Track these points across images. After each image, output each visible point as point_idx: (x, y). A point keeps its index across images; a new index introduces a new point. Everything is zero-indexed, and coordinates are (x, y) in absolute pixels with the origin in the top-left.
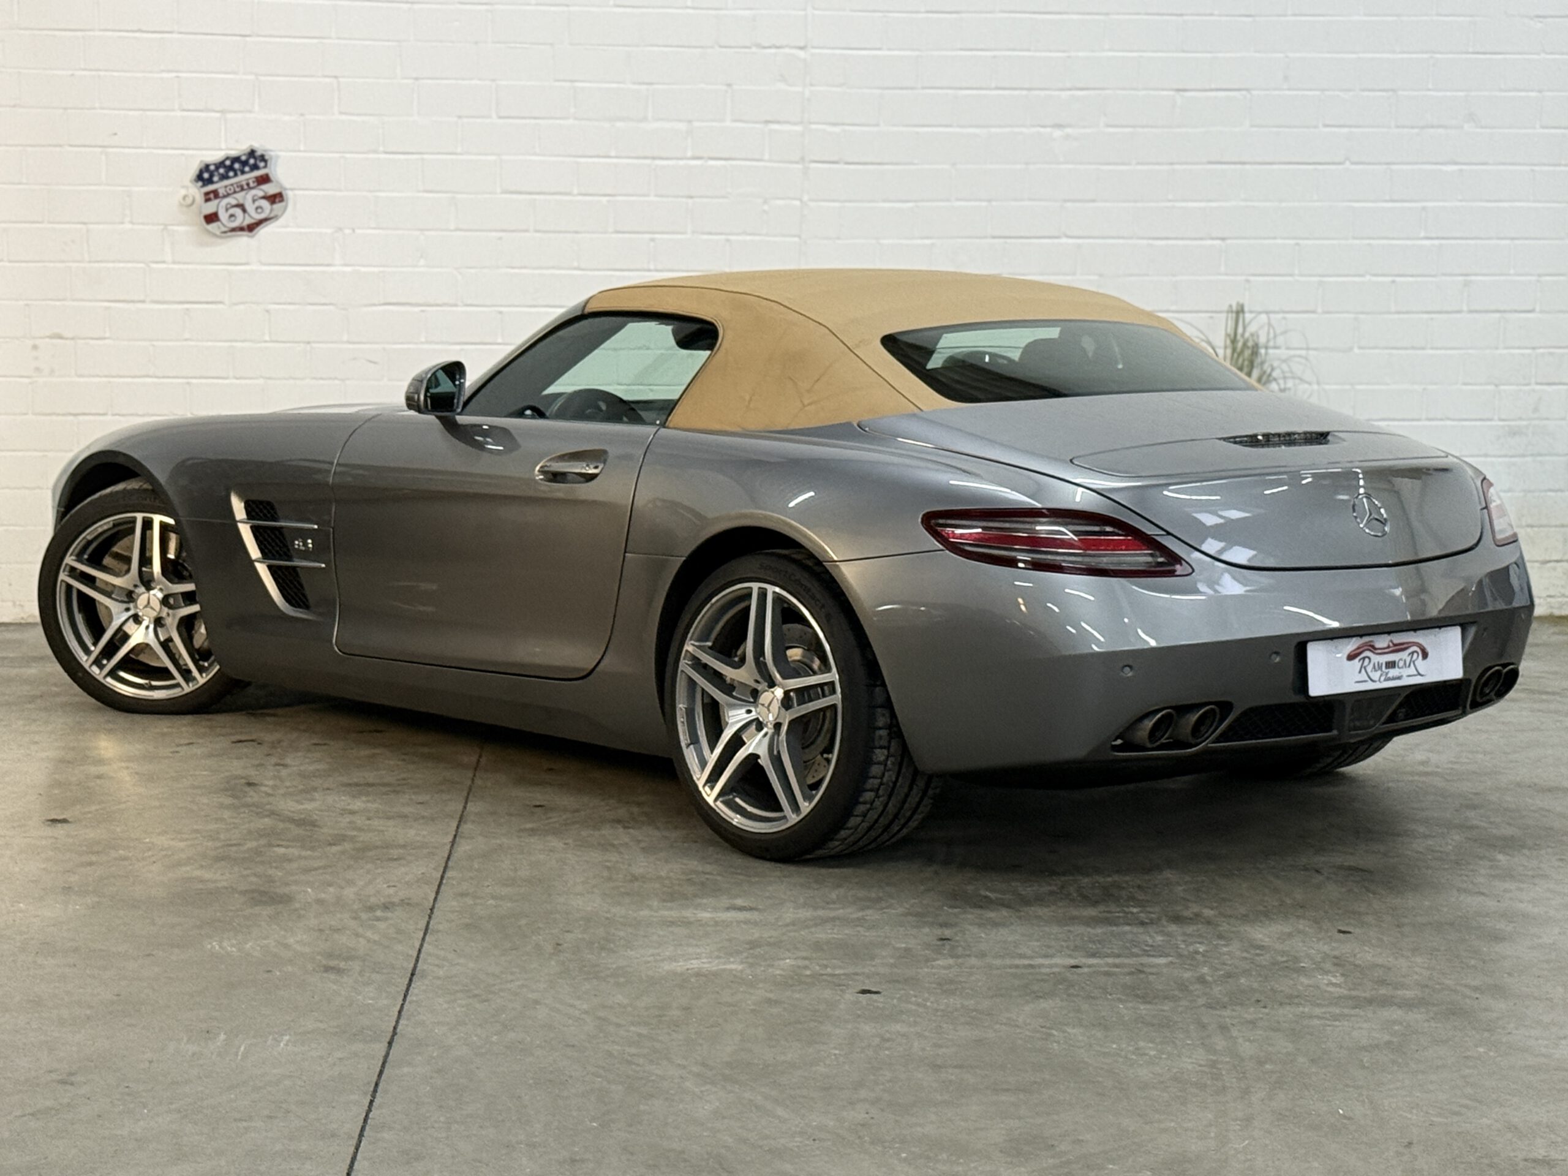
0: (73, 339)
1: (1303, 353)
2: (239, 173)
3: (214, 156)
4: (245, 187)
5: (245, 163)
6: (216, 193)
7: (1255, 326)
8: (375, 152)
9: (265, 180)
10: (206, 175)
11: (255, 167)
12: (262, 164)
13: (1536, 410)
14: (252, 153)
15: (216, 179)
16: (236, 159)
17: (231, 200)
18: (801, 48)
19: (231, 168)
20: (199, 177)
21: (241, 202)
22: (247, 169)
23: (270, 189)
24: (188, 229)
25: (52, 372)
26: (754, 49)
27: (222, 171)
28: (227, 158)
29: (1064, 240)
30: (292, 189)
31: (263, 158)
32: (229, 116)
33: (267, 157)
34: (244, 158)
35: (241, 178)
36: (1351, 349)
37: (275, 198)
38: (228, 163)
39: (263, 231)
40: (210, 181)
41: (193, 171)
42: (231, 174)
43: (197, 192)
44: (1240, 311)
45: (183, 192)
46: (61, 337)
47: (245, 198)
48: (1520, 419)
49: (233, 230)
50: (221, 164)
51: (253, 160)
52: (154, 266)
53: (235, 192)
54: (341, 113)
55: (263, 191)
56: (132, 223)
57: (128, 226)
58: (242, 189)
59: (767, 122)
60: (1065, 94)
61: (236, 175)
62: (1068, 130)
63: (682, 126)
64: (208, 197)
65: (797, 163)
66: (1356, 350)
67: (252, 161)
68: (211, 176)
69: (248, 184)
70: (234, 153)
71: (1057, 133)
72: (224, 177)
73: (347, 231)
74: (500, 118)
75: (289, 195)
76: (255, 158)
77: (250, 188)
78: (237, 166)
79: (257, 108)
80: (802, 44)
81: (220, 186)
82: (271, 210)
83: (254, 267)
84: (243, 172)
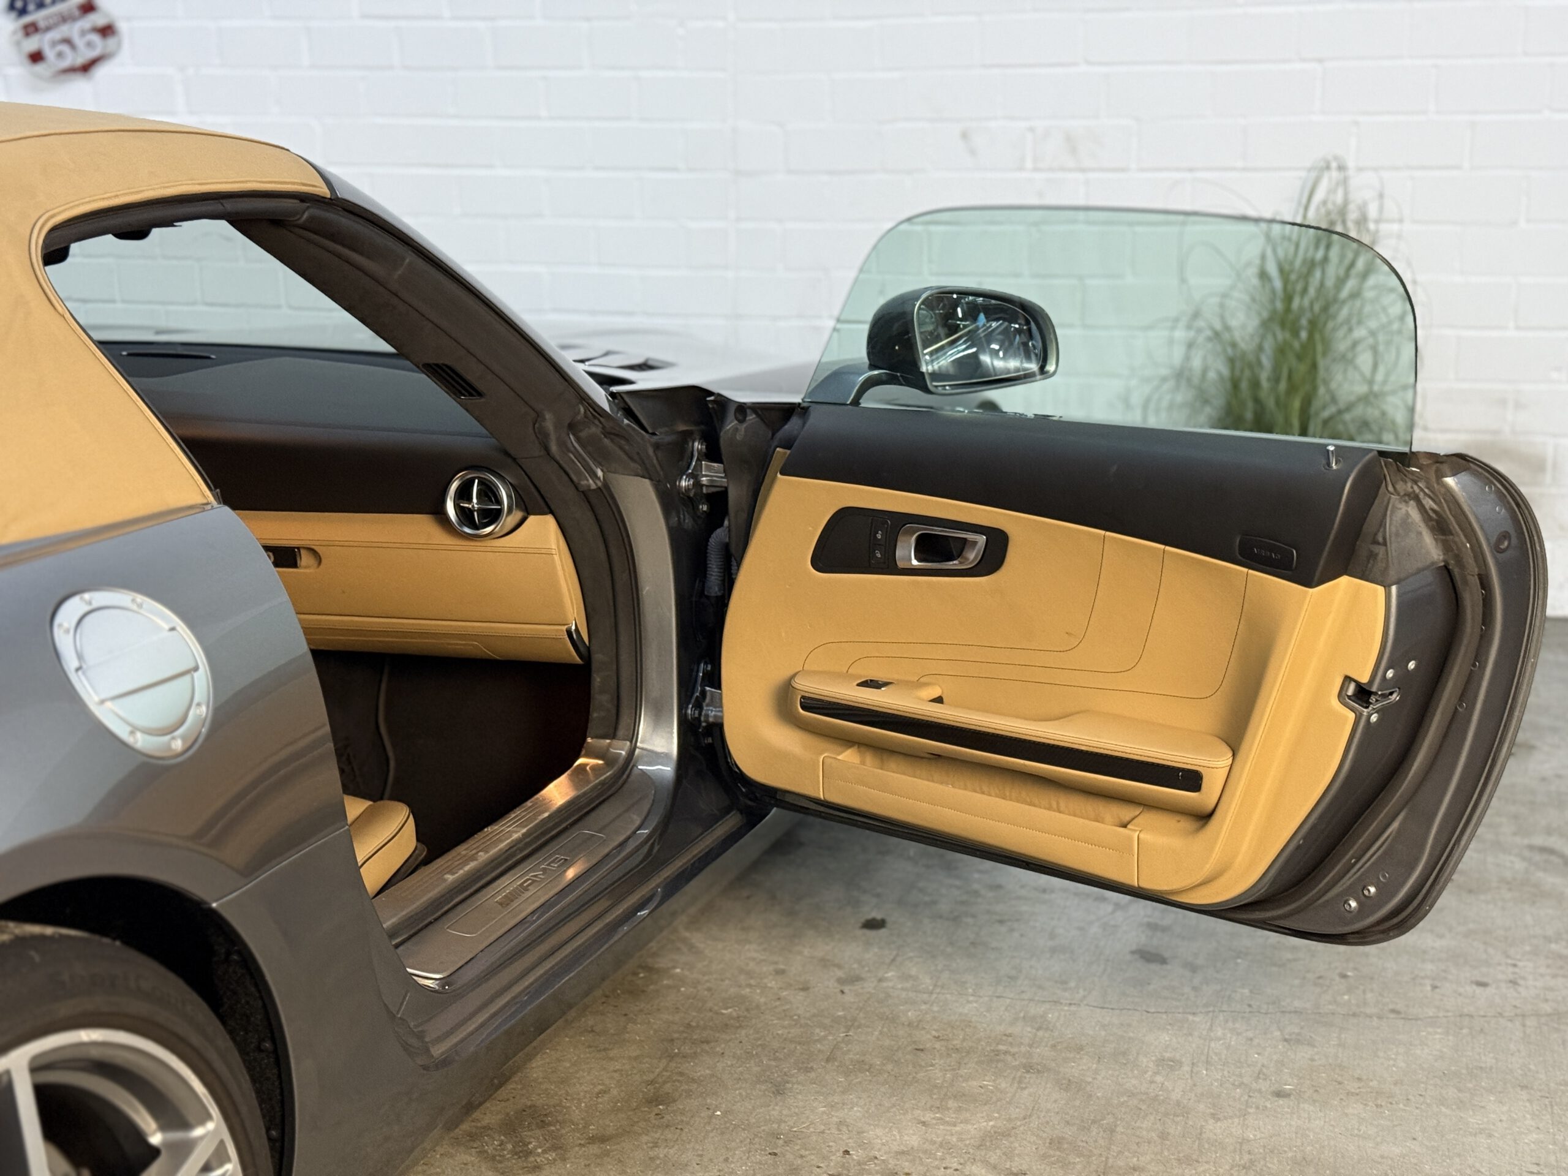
29: (1084, 69)
30: (124, 19)
39: (101, 72)
43: (16, 26)
73: (191, 71)
75: (122, 26)
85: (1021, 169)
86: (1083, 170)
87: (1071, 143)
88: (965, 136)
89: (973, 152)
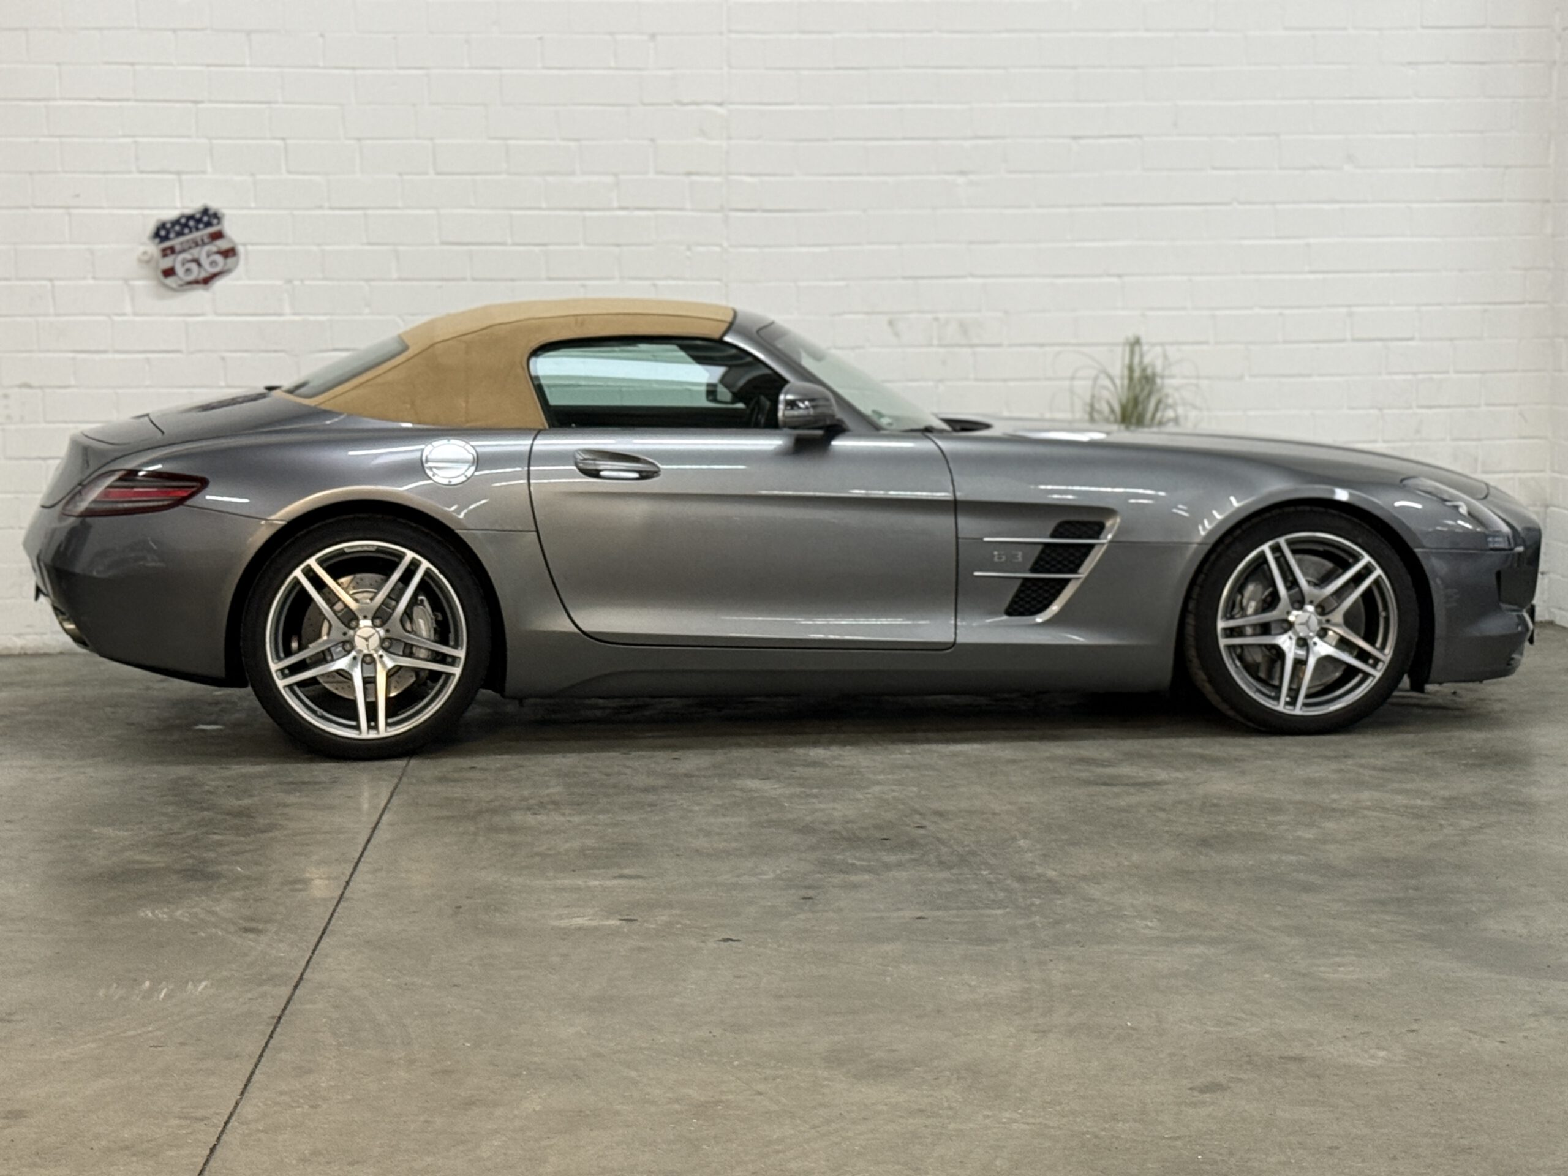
0: (41, 387)
1: (1194, 381)
2: (194, 230)
3: (170, 214)
4: (200, 242)
5: (199, 221)
6: (172, 250)
7: (1152, 357)
8: (321, 207)
9: (218, 236)
10: (163, 233)
11: (208, 224)
12: (215, 221)
13: (1418, 431)
14: (205, 211)
15: (172, 235)
16: (190, 217)
17: (187, 256)
18: (720, 104)
19: (186, 225)
20: (157, 235)
21: (196, 256)
22: (201, 226)
23: (222, 244)
24: (145, 284)
25: (22, 419)
26: (676, 107)
27: (177, 228)
28: (183, 216)
29: (970, 280)
30: (244, 245)
31: (216, 216)
32: (184, 177)
33: (219, 215)
34: (198, 216)
35: (196, 235)
36: (1241, 378)
37: (229, 253)
38: (183, 221)
39: (219, 284)
40: (166, 238)
41: (151, 228)
42: (186, 231)
43: (153, 249)
44: (1137, 342)
45: (142, 249)
46: (28, 386)
47: (200, 253)
48: (1403, 440)
49: (190, 283)
50: (176, 222)
51: (207, 218)
52: (116, 318)
53: (190, 248)
54: (289, 172)
55: (216, 246)
56: (94, 278)
57: (91, 282)
58: (197, 245)
59: (689, 174)
60: (967, 144)
61: (191, 232)
62: (972, 177)
63: (609, 179)
64: (165, 253)
65: (717, 211)
66: (1247, 379)
67: (205, 219)
68: (168, 232)
69: (202, 241)
70: (188, 212)
71: (961, 180)
72: (180, 234)
73: (297, 283)
74: (438, 174)
75: (241, 249)
76: (209, 216)
77: (204, 244)
78: (192, 223)
79: (209, 169)
80: (719, 100)
81: (176, 242)
82: (225, 264)
83: (211, 318)
84: (197, 229)
85: (930, 345)
86: (972, 346)
87: (964, 328)
88: (891, 323)
89: (897, 335)
